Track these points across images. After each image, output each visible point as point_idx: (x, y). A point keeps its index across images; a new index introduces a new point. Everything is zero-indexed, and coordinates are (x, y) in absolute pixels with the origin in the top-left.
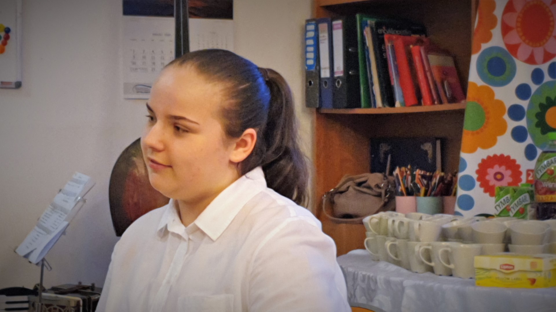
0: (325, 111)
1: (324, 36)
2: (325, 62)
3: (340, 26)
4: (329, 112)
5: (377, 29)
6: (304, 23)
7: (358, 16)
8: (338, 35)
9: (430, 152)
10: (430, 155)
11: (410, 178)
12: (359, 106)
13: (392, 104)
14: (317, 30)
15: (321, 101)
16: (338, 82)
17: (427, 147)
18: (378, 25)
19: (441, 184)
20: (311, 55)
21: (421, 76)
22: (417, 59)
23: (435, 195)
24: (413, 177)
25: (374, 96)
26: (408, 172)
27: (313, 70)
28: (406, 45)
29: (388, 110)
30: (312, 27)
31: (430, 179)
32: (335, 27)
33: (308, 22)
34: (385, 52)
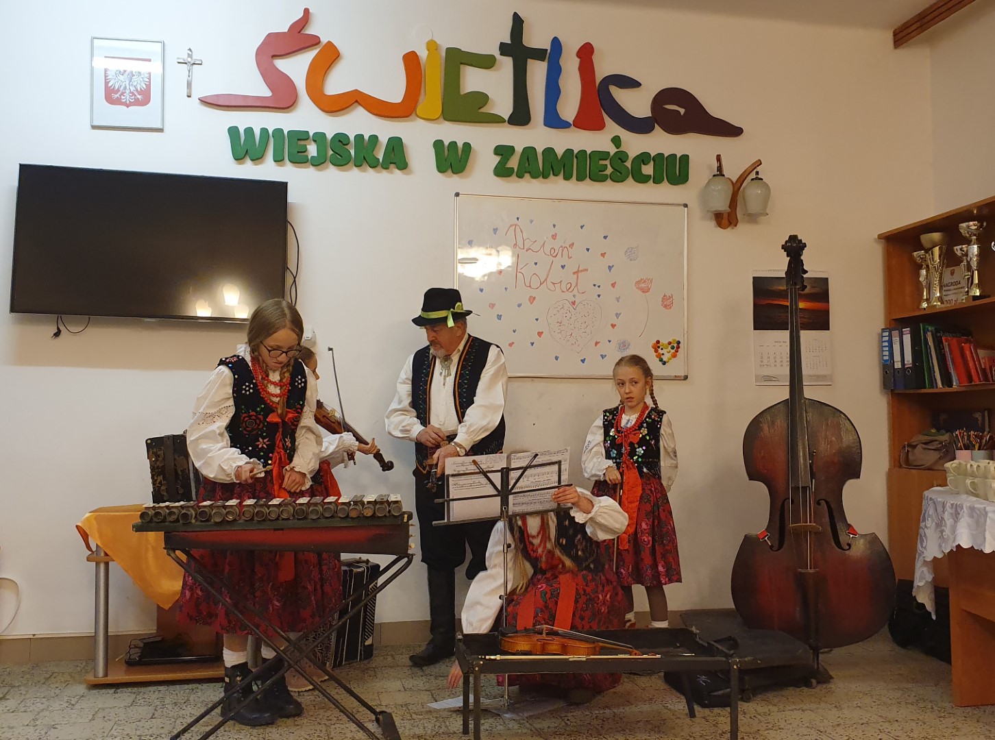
0: (896, 392)
1: (896, 340)
2: (897, 357)
3: (908, 332)
4: (900, 392)
5: (936, 332)
6: (880, 331)
7: (921, 325)
8: (907, 339)
9: (980, 419)
10: (979, 422)
11: (966, 437)
12: (925, 388)
13: (951, 385)
14: (890, 336)
15: (895, 386)
16: (909, 371)
17: (978, 415)
18: (937, 331)
19: (990, 441)
20: (887, 353)
21: (971, 364)
22: (968, 353)
23: (985, 450)
24: (969, 436)
25: (936, 380)
26: (965, 433)
27: (889, 363)
28: (959, 343)
29: (947, 389)
30: (887, 334)
31: (981, 438)
32: (904, 333)
33: (883, 330)
34: (944, 349)
